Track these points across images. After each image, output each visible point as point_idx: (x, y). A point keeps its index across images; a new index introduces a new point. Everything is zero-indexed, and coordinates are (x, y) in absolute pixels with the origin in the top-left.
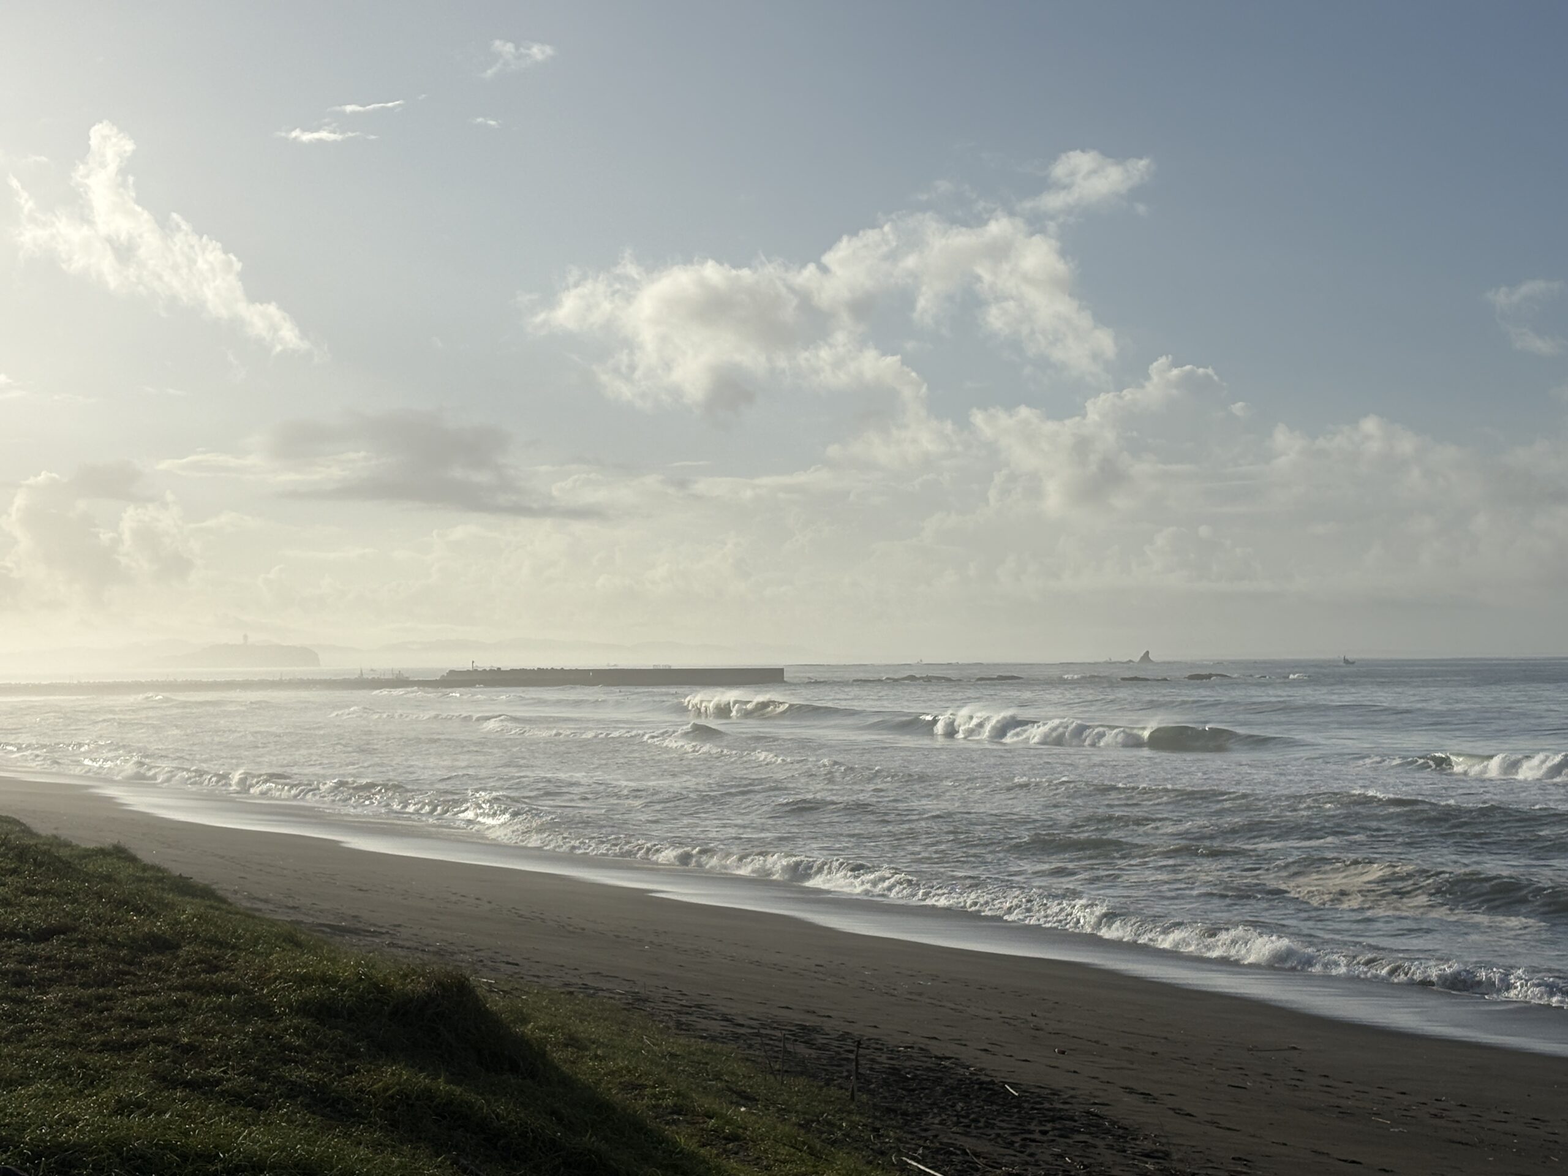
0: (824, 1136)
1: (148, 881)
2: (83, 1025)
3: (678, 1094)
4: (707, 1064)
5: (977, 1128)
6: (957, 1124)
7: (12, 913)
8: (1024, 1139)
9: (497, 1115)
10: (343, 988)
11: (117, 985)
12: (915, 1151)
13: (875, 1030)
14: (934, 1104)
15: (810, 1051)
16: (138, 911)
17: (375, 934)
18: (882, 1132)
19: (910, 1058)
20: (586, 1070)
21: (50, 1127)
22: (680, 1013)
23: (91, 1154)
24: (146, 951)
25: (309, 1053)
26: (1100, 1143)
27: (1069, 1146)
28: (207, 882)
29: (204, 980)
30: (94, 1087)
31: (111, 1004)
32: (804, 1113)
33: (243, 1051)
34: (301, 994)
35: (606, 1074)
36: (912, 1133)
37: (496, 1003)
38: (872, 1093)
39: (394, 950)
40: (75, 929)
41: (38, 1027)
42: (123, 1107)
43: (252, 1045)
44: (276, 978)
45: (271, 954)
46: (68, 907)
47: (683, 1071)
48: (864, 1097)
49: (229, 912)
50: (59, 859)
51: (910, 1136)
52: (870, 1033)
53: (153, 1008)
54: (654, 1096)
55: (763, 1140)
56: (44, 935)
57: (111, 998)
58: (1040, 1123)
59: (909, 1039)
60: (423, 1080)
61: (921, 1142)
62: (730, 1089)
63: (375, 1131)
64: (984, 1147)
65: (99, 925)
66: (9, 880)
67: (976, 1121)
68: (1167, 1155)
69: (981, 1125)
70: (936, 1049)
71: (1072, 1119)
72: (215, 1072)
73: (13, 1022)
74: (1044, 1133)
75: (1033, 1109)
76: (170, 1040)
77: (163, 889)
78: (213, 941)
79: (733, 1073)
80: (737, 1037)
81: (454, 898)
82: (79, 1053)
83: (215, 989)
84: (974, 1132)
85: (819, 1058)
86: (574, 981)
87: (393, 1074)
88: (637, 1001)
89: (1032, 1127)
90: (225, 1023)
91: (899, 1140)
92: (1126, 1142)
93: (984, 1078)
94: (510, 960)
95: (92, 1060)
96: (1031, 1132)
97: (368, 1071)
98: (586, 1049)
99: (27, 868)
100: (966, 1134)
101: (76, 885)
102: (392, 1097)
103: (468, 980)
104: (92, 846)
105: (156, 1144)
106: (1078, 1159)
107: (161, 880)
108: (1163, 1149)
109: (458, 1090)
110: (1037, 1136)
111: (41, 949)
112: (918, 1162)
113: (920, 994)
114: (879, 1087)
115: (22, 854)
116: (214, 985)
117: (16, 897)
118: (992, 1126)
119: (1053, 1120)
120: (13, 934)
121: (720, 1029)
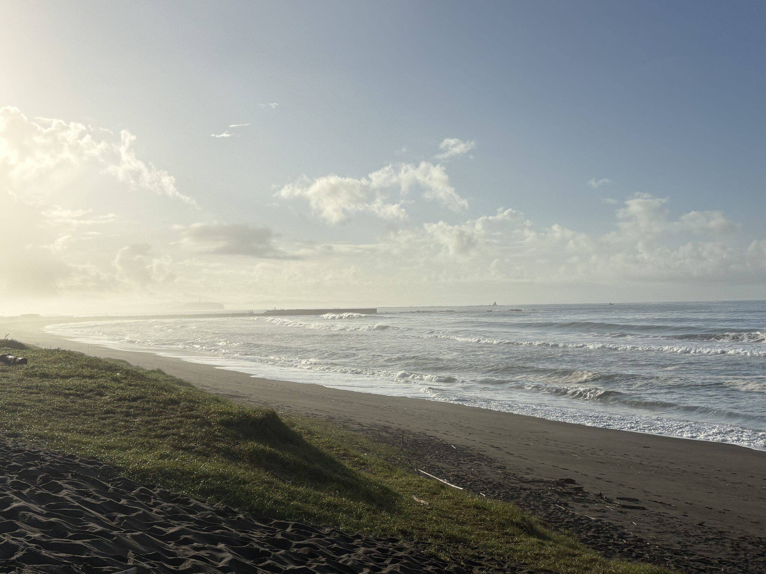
0: (393, 463)
1: (169, 381)
2: (149, 429)
3: (345, 450)
4: (353, 439)
5: (443, 459)
6: (436, 458)
7: (125, 392)
8: (458, 463)
9: (286, 458)
10: (234, 416)
11: (160, 416)
12: (423, 467)
13: (408, 427)
14: (428, 452)
15: (387, 434)
16: (166, 391)
18: (411, 461)
19: (420, 436)
20: (314, 442)
21: (138, 464)
22: (344, 422)
23: (152, 473)
24: (169, 404)
25: (223, 438)
26: (483, 464)
27: (473, 465)
28: (188, 381)
29: (189, 414)
30: (152, 450)
31: (158, 422)
32: (386, 455)
33: (202, 437)
34: (220, 419)
35: (321, 443)
36: (422, 461)
37: (285, 420)
38: (408, 448)
39: (250, 403)
40: (145, 397)
41: (134, 430)
42: (162, 457)
43: (205, 435)
44: (212, 413)
45: (210, 405)
46: (143, 390)
47: (346, 442)
48: (405, 450)
49: (196, 391)
50: (139, 374)
51: (420, 462)
52: (408, 428)
53: (171, 423)
54: (337, 450)
55: (373, 465)
56: (135, 399)
57: (158, 420)
58: (463, 458)
59: (420, 430)
60: (261, 446)
61: (424, 464)
62: (361, 447)
63: (246, 464)
64: (445, 466)
65: (153, 396)
66: (123, 381)
67: (442, 457)
68: (505, 468)
69: (444, 458)
70: (429, 433)
71: (474, 456)
72: (192, 445)
73: (126, 428)
74: (465, 461)
75: (461, 453)
76: (177, 434)
77: (174, 383)
78: (191, 401)
79: (362, 442)
80: (363, 430)
81: (270, 385)
82: (147, 439)
83: (192, 417)
84: (442, 461)
85: (390, 437)
86: (309, 412)
87: (252, 445)
88: (330, 419)
89: (461, 459)
90: (196, 428)
91: (417, 464)
92: (492, 464)
93: (444, 443)
94: (288, 405)
95: (152, 441)
96: (460, 461)
97: (243, 444)
98: (314, 435)
99: (129, 377)
100: (438, 462)
101: (146, 383)
102: (251, 452)
103: (276, 413)
104: (150, 369)
105: (174, 469)
106: (476, 469)
107: (173, 380)
108: (504, 466)
109: (273, 450)
110: (462, 462)
111: (134, 404)
112: (424, 471)
113: (423, 415)
114: (410, 446)
115: (127, 372)
116: (192, 415)
117: (126, 387)
118: (448, 459)
119: (467, 457)
120: (125, 399)
121: (357, 428)
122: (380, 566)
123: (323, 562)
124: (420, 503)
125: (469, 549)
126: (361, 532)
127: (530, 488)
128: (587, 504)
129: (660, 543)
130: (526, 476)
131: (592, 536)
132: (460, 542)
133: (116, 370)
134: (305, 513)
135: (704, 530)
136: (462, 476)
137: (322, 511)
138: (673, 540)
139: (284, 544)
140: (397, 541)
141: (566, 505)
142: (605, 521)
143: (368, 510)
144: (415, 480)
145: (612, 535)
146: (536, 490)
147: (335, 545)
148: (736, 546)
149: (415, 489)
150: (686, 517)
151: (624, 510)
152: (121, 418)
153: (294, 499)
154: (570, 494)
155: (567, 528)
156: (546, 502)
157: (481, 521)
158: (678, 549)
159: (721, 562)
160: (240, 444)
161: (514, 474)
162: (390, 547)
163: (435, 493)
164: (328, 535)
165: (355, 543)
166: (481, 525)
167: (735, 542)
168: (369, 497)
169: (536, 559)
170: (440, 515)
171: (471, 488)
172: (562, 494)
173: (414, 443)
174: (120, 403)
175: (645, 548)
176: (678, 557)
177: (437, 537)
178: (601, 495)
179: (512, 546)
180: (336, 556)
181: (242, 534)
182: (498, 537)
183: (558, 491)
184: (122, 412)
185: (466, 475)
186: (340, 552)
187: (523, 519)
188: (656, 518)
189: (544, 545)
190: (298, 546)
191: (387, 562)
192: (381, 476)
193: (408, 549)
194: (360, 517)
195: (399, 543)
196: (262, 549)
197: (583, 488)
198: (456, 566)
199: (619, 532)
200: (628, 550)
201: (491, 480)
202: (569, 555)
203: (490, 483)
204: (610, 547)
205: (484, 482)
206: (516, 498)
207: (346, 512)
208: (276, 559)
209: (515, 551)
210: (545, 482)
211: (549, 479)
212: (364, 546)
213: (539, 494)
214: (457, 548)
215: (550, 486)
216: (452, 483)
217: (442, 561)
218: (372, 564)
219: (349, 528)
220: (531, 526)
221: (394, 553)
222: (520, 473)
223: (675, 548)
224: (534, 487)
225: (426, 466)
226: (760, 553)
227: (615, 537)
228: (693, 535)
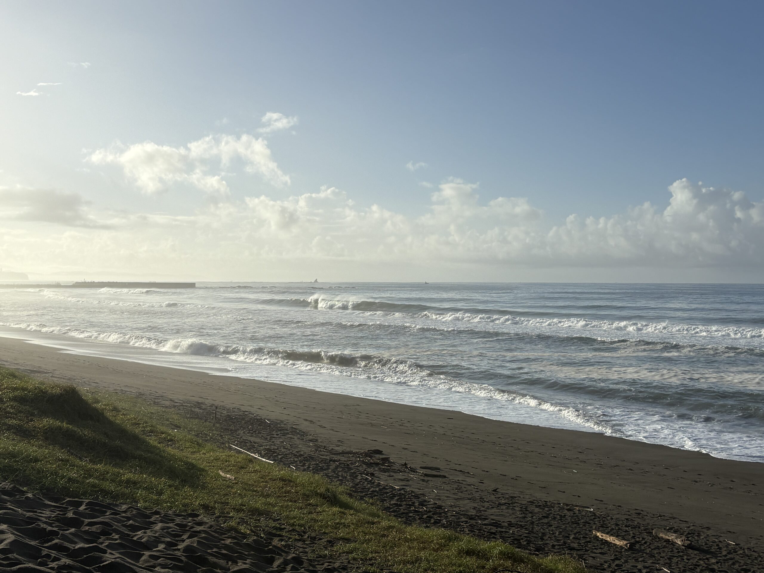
0: (203, 438)
4: (164, 415)
5: (255, 434)
6: (248, 433)
8: (271, 437)
9: (85, 435)
10: (29, 392)
12: (234, 442)
13: (222, 403)
14: (241, 427)
15: (200, 410)
17: (46, 373)
18: (223, 436)
19: (234, 412)
20: (119, 419)
22: (155, 399)
26: (295, 437)
27: (285, 439)
32: (197, 431)
35: (126, 420)
36: (234, 436)
38: (220, 424)
47: (155, 418)
48: (218, 425)
51: (233, 437)
52: (222, 404)
54: (143, 427)
55: (181, 441)
58: (276, 432)
59: (234, 406)
60: (58, 423)
61: (237, 439)
62: (171, 424)
63: (40, 441)
64: (258, 440)
67: (255, 432)
68: (317, 440)
69: (257, 433)
70: (243, 408)
71: (287, 430)
74: (277, 435)
75: (274, 427)
79: (173, 418)
80: (175, 406)
84: (254, 436)
85: (203, 413)
86: (118, 388)
87: (46, 421)
88: (140, 395)
89: (274, 433)
91: (229, 439)
92: (304, 437)
93: (258, 418)
94: (95, 381)
96: (273, 435)
97: (38, 421)
98: (120, 411)
100: (252, 436)
102: (46, 429)
103: (76, 388)
106: (288, 443)
108: (316, 438)
109: (71, 427)
110: (275, 436)
112: (235, 446)
113: (239, 391)
114: (223, 421)
118: (261, 433)
119: (280, 431)
121: (169, 404)
122: (177, 541)
123: (116, 540)
124: (226, 477)
125: (271, 521)
126: (160, 509)
127: (339, 460)
128: (392, 474)
129: (457, 509)
130: (337, 448)
131: (394, 504)
132: (262, 515)
134: (102, 490)
135: (497, 496)
136: (273, 449)
137: (120, 488)
138: (468, 506)
139: (75, 523)
140: (198, 516)
141: (372, 475)
142: (408, 489)
143: (170, 486)
144: (222, 455)
145: (414, 503)
146: (345, 461)
147: (131, 522)
148: (525, 510)
149: (223, 464)
150: (481, 484)
151: (426, 478)
153: (91, 476)
154: (377, 464)
155: (372, 497)
156: (354, 473)
157: (286, 493)
158: (473, 514)
159: (510, 525)
160: (34, 420)
161: (325, 447)
162: (189, 522)
163: (242, 468)
164: (125, 512)
165: (152, 520)
166: (285, 496)
167: (524, 506)
168: (172, 473)
169: (336, 528)
170: (245, 489)
171: (282, 461)
172: (370, 465)
173: (228, 419)
175: (443, 514)
176: (473, 522)
177: (239, 511)
178: (406, 464)
179: (314, 516)
180: (131, 533)
181: (29, 514)
182: (301, 508)
183: (366, 462)
185: (277, 449)
186: (135, 529)
187: (328, 490)
188: (455, 486)
189: (344, 514)
190: (90, 524)
191: (185, 537)
192: (189, 452)
193: (208, 523)
194: (160, 493)
195: (199, 518)
196: (49, 528)
197: (389, 458)
198: (255, 538)
199: (420, 500)
200: (428, 517)
201: (302, 453)
202: (368, 523)
203: (301, 455)
204: (411, 515)
205: (295, 455)
206: (325, 470)
207: (146, 489)
208: (64, 538)
209: (316, 521)
210: (354, 453)
211: (358, 451)
212: (161, 522)
213: (348, 465)
214: (259, 520)
215: (359, 457)
216: (263, 457)
217: (242, 533)
218: (169, 540)
219: (147, 504)
220: (335, 497)
221: (193, 527)
222: (330, 445)
223: (470, 514)
224: (343, 459)
225: (238, 441)
226: (544, 515)
227: (417, 504)
228: (487, 500)
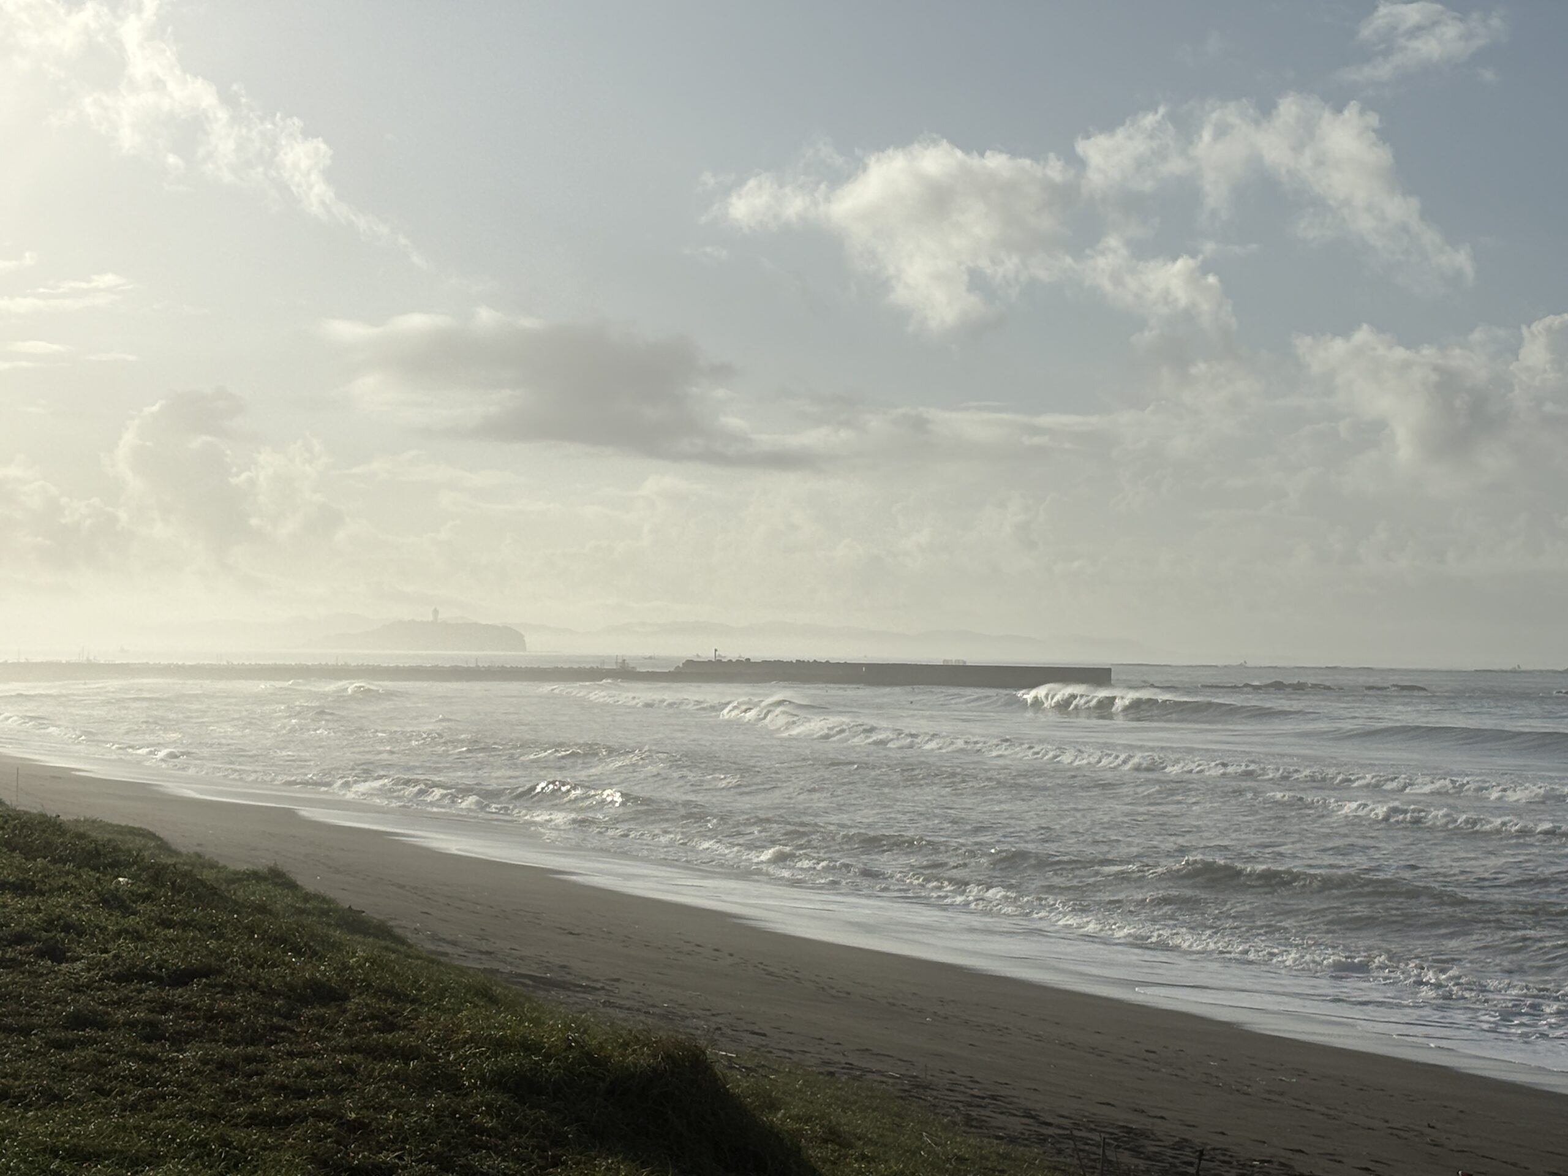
1: (309, 913)
2: (227, 1092)
7: (144, 949)
10: (547, 1057)
11: (271, 1043)
13: (1222, 1138)
15: (1137, 1161)
16: (298, 952)
17: (587, 989)
19: (1267, 1175)
22: (970, 1105)
24: (305, 1001)
25: (504, 1138)
28: (381, 918)
29: (377, 1040)
31: (261, 1066)
34: (494, 1064)
37: (738, 1084)
39: (610, 1011)
40: (220, 972)
41: (171, 1093)
43: (434, 1125)
44: (466, 1042)
45: (460, 1011)
46: (212, 944)
49: (408, 956)
50: (202, 883)
52: (1220, 1141)
53: (313, 1073)
56: (182, 978)
57: (262, 1059)
59: (1266, 1151)
65: (250, 967)
66: (141, 907)
70: (1302, 1165)
73: (142, 1086)
76: (333, 1115)
77: (329, 925)
78: (390, 993)
80: (1042, 1139)
81: (688, 948)
82: (221, 1128)
83: (390, 1052)
86: (836, 1058)
88: (915, 1087)
90: (402, 1096)
94: (756, 1029)
95: (237, 1136)
99: (164, 893)
101: (223, 917)
103: (704, 1053)
104: (244, 867)
107: (325, 913)
111: (179, 995)
113: (1282, 1094)
115: (158, 875)
116: (389, 1047)
117: (149, 929)
120: (144, 976)
133: (115, 865)
152: (127, 1047)
174: (127, 990)
184: (131, 1025)
